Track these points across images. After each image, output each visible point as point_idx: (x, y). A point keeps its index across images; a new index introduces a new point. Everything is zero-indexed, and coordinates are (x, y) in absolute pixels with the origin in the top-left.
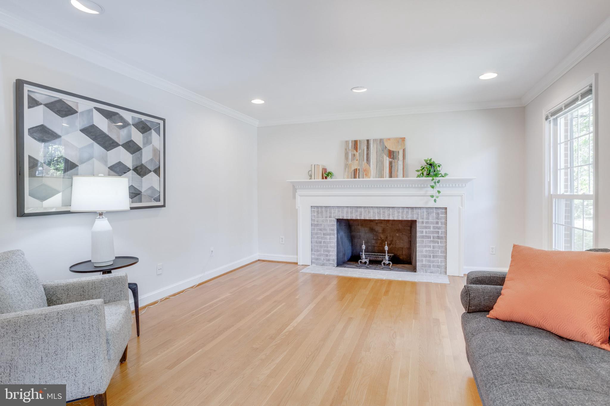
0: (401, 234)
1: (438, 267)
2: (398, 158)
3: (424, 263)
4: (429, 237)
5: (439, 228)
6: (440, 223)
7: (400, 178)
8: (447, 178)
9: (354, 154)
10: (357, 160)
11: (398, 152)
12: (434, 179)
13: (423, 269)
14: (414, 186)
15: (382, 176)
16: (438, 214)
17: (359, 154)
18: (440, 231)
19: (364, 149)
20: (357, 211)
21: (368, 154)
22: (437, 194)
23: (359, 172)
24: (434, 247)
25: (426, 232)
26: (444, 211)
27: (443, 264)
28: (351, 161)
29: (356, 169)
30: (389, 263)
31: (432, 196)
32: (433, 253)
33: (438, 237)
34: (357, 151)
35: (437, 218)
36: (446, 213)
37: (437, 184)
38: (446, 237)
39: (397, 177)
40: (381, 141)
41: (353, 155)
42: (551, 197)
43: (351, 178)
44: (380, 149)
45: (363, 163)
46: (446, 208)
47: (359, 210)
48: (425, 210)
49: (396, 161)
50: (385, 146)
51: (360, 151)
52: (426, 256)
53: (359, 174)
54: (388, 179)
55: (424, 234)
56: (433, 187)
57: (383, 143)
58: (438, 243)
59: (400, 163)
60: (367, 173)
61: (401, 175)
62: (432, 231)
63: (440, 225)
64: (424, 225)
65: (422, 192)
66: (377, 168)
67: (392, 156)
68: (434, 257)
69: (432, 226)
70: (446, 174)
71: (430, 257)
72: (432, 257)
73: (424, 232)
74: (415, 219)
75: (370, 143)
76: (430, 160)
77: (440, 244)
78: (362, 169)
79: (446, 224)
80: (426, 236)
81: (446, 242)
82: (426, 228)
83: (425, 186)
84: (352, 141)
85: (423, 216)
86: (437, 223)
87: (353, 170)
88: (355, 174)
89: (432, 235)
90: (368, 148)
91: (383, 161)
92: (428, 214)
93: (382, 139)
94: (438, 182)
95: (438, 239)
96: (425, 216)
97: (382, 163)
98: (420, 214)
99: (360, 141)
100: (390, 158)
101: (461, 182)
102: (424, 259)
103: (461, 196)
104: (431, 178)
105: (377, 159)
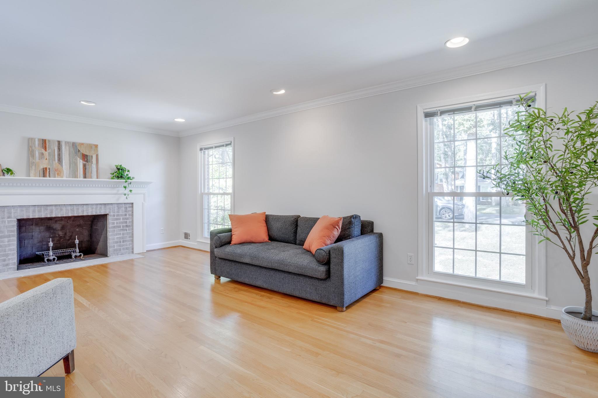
0: (81, 228)
1: (127, 249)
2: (92, 162)
3: (116, 248)
4: (120, 227)
5: (127, 219)
6: (128, 215)
7: (94, 179)
8: (134, 180)
9: (43, 153)
10: (46, 159)
11: (92, 156)
12: (127, 181)
13: (115, 253)
14: (108, 186)
15: (76, 177)
16: (126, 208)
17: (49, 153)
18: (128, 221)
19: (55, 149)
20: (47, 210)
21: (59, 155)
22: (129, 192)
23: (49, 172)
24: (123, 234)
25: (117, 223)
26: (130, 205)
27: (131, 246)
28: (39, 160)
29: (46, 168)
30: (80, 255)
31: (125, 195)
32: (123, 239)
33: (127, 226)
34: (46, 150)
35: (126, 211)
36: (132, 207)
37: (129, 185)
38: (132, 225)
39: (91, 178)
40: (74, 144)
41: (41, 153)
42: (202, 194)
43: (40, 177)
44: (73, 151)
45: (54, 163)
46: (132, 204)
47: (49, 208)
48: (116, 206)
49: (90, 164)
50: (78, 149)
51: (50, 151)
52: (117, 242)
53: (49, 173)
54: (82, 179)
55: (115, 225)
56: (125, 187)
57: (76, 146)
58: (127, 231)
59: (94, 166)
60: (59, 173)
61: (95, 176)
62: (122, 222)
63: (128, 216)
64: (115, 217)
65: (115, 191)
66: (70, 168)
67: (86, 159)
68: (123, 242)
69: (121, 217)
70: (133, 178)
71: (120, 242)
72: (122, 242)
73: (115, 223)
74: (107, 213)
75: (62, 145)
76: (121, 166)
77: (128, 231)
78: (53, 168)
79: (132, 215)
80: (117, 226)
81: (133, 229)
82: (117, 219)
83: (118, 186)
84: (39, 140)
85: (115, 210)
86: (126, 215)
87: (41, 169)
88: (44, 172)
89: (121, 225)
90: (59, 149)
91: (77, 163)
92: (119, 208)
93: (74, 143)
94: (130, 183)
95: (126, 227)
96: (116, 210)
97: (76, 164)
98: (111, 209)
99: (49, 141)
100: (84, 161)
101: (143, 184)
102: (116, 245)
103: (144, 194)
104: (125, 180)
105: (70, 160)
